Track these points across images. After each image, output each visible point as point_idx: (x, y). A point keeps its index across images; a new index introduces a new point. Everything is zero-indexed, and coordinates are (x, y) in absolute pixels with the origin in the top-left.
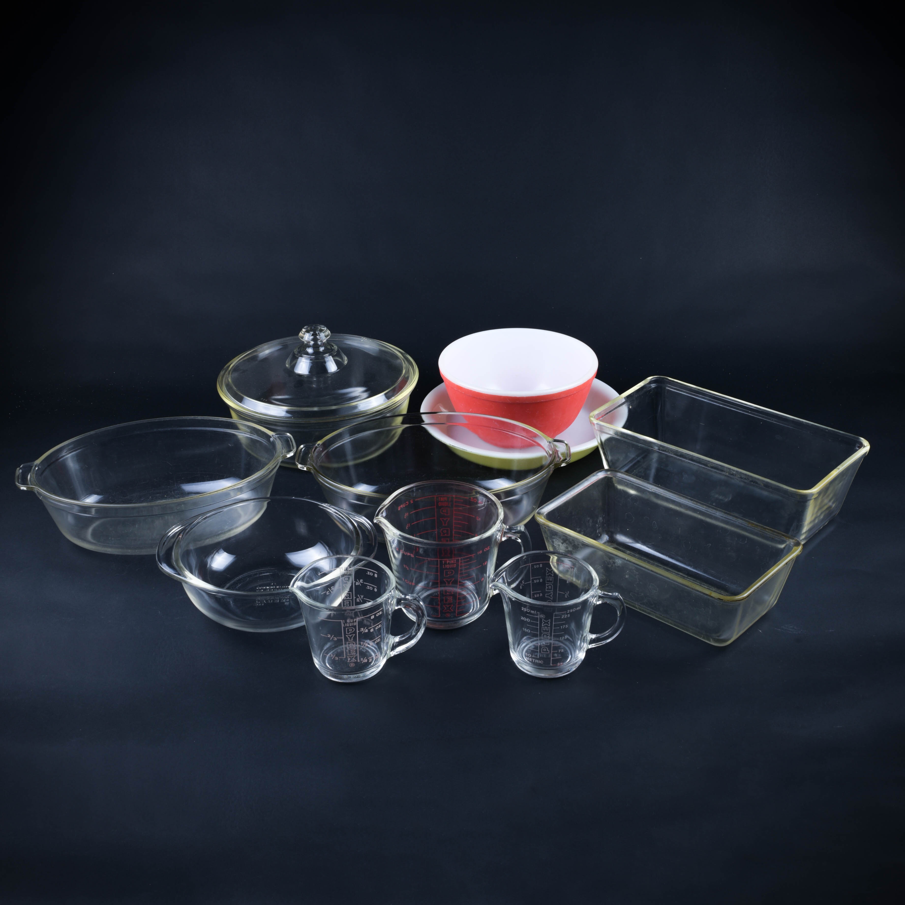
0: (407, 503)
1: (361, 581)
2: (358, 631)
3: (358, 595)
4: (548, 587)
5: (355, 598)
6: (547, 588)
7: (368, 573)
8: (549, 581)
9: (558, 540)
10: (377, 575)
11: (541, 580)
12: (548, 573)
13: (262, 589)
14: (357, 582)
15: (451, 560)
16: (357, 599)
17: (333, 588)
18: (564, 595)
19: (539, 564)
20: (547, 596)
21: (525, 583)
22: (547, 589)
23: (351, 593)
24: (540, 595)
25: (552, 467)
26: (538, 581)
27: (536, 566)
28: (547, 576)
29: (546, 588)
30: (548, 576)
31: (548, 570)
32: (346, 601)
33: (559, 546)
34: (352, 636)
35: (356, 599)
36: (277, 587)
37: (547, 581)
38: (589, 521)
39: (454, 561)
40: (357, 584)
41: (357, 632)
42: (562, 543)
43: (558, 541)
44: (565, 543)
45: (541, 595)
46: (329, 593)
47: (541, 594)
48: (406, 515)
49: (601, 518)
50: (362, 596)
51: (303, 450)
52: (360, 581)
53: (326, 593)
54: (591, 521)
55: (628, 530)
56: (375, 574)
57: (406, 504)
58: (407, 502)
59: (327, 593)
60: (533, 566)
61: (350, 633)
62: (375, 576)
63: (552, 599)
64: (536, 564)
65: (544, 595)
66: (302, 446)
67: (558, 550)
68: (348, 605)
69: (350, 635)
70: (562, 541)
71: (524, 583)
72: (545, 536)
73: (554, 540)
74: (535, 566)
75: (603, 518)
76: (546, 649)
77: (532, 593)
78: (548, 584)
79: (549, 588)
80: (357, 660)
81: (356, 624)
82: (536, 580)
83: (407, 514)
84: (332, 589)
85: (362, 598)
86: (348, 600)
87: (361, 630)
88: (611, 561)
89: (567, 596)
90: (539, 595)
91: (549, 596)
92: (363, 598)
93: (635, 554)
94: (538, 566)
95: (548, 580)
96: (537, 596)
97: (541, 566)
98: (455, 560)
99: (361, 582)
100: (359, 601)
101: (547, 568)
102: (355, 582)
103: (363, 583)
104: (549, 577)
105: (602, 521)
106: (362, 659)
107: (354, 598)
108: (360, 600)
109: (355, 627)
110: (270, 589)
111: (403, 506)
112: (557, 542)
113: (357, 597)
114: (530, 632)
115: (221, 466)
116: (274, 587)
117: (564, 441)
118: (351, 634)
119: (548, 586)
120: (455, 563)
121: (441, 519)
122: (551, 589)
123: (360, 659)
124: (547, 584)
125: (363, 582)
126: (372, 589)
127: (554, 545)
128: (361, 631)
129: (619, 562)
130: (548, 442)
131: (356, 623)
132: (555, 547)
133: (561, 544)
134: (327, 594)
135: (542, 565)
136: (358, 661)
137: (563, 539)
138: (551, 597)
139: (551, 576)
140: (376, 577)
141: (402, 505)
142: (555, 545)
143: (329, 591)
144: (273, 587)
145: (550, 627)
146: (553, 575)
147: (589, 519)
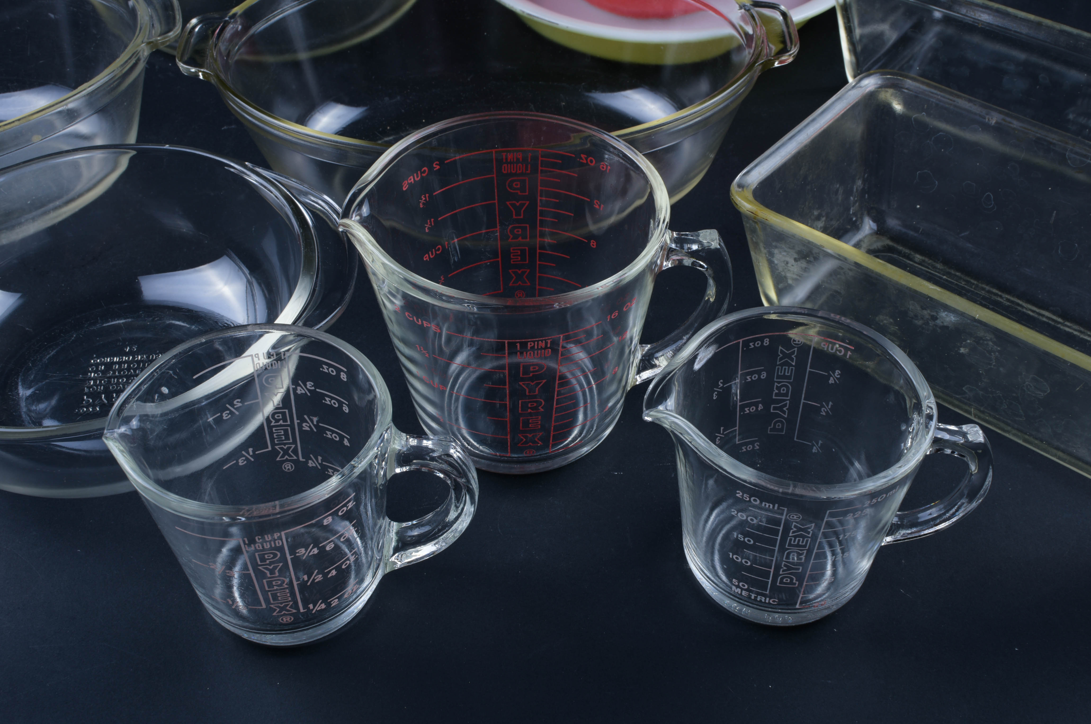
0: (425, 171)
1: (309, 384)
2: (290, 555)
3: (306, 417)
4: (780, 391)
5: (299, 421)
6: (777, 391)
7: (325, 369)
8: (784, 377)
9: (785, 251)
10: (345, 376)
11: (764, 375)
12: (781, 359)
13: (101, 364)
14: (299, 388)
15: (538, 341)
16: (304, 425)
17: (238, 402)
18: (818, 410)
19: (762, 339)
20: (775, 408)
21: (725, 386)
22: (777, 395)
23: (287, 411)
24: (757, 407)
25: (758, 68)
26: (755, 377)
27: (754, 345)
28: (779, 365)
29: (774, 392)
30: (782, 365)
31: (782, 352)
32: (275, 430)
33: (787, 263)
34: (275, 568)
35: (300, 426)
36: (138, 357)
37: (779, 377)
38: (837, 190)
39: (546, 343)
40: (299, 392)
41: (289, 557)
42: (796, 260)
43: (785, 254)
44: (804, 260)
45: (759, 409)
46: (230, 416)
47: (760, 405)
48: (424, 199)
49: (859, 183)
50: (315, 419)
51: (197, 29)
52: (305, 385)
53: (221, 416)
54: (841, 191)
55: (918, 206)
56: (342, 373)
57: (421, 173)
58: (424, 169)
59: (224, 415)
60: (746, 344)
61: (268, 562)
62: (342, 377)
63: (786, 416)
64: (754, 340)
65: (767, 408)
66: (194, 21)
67: (783, 273)
68: (283, 437)
69: (270, 566)
70: (796, 256)
71: (721, 385)
72: (752, 240)
73: (776, 251)
74: (751, 344)
75: (864, 181)
76: (792, 579)
77: (740, 405)
78: (779, 383)
79: (782, 392)
80: (298, 609)
81: (281, 544)
82: (752, 376)
83: (425, 197)
84: (235, 407)
85: (315, 423)
86: (281, 426)
87: (298, 553)
88: (926, 313)
89: (827, 412)
90: (754, 408)
91: (781, 409)
92: (317, 422)
93: (934, 263)
94: (758, 344)
95: (780, 374)
96: (751, 410)
97: (767, 342)
98: (549, 341)
99: (308, 387)
100: (308, 429)
101: (780, 348)
102: (294, 387)
103: (315, 390)
104: (784, 367)
105: (861, 187)
106: (311, 606)
107: (296, 421)
108: (310, 427)
109: (281, 549)
110: (120, 363)
111: (416, 179)
112: (781, 256)
113: (303, 420)
114: (752, 542)
115: (41, 62)
116: (131, 358)
117: (778, 5)
118: (270, 564)
119: (778, 388)
120: (549, 348)
121: (508, 203)
122: (786, 395)
123: (305, 606)
124: (776, 384)
125: (313, 388)
126: (337, 405)
127: (773, 262)
128: (297, 555)
129: (949, 319)
130: (741, 8)
131: (280, 541)
132: (777, 265)
133: (792, 261)
134: (225, 418)
135: (768, 340)
136: (302, 610)
137: (799, 252)
138: (784, 412)
139: (790, 365)
140: (345, 380)
141: (412, 177)
142: (776, 262)
143: (228, 412)
144: (129, 358)
145: (810, 539)
146: (794, 364)
147: (838, 186)
